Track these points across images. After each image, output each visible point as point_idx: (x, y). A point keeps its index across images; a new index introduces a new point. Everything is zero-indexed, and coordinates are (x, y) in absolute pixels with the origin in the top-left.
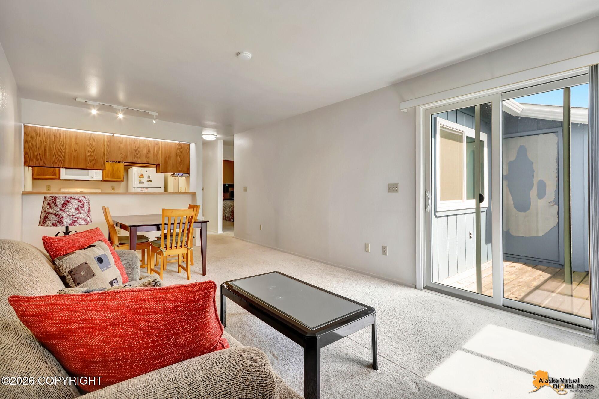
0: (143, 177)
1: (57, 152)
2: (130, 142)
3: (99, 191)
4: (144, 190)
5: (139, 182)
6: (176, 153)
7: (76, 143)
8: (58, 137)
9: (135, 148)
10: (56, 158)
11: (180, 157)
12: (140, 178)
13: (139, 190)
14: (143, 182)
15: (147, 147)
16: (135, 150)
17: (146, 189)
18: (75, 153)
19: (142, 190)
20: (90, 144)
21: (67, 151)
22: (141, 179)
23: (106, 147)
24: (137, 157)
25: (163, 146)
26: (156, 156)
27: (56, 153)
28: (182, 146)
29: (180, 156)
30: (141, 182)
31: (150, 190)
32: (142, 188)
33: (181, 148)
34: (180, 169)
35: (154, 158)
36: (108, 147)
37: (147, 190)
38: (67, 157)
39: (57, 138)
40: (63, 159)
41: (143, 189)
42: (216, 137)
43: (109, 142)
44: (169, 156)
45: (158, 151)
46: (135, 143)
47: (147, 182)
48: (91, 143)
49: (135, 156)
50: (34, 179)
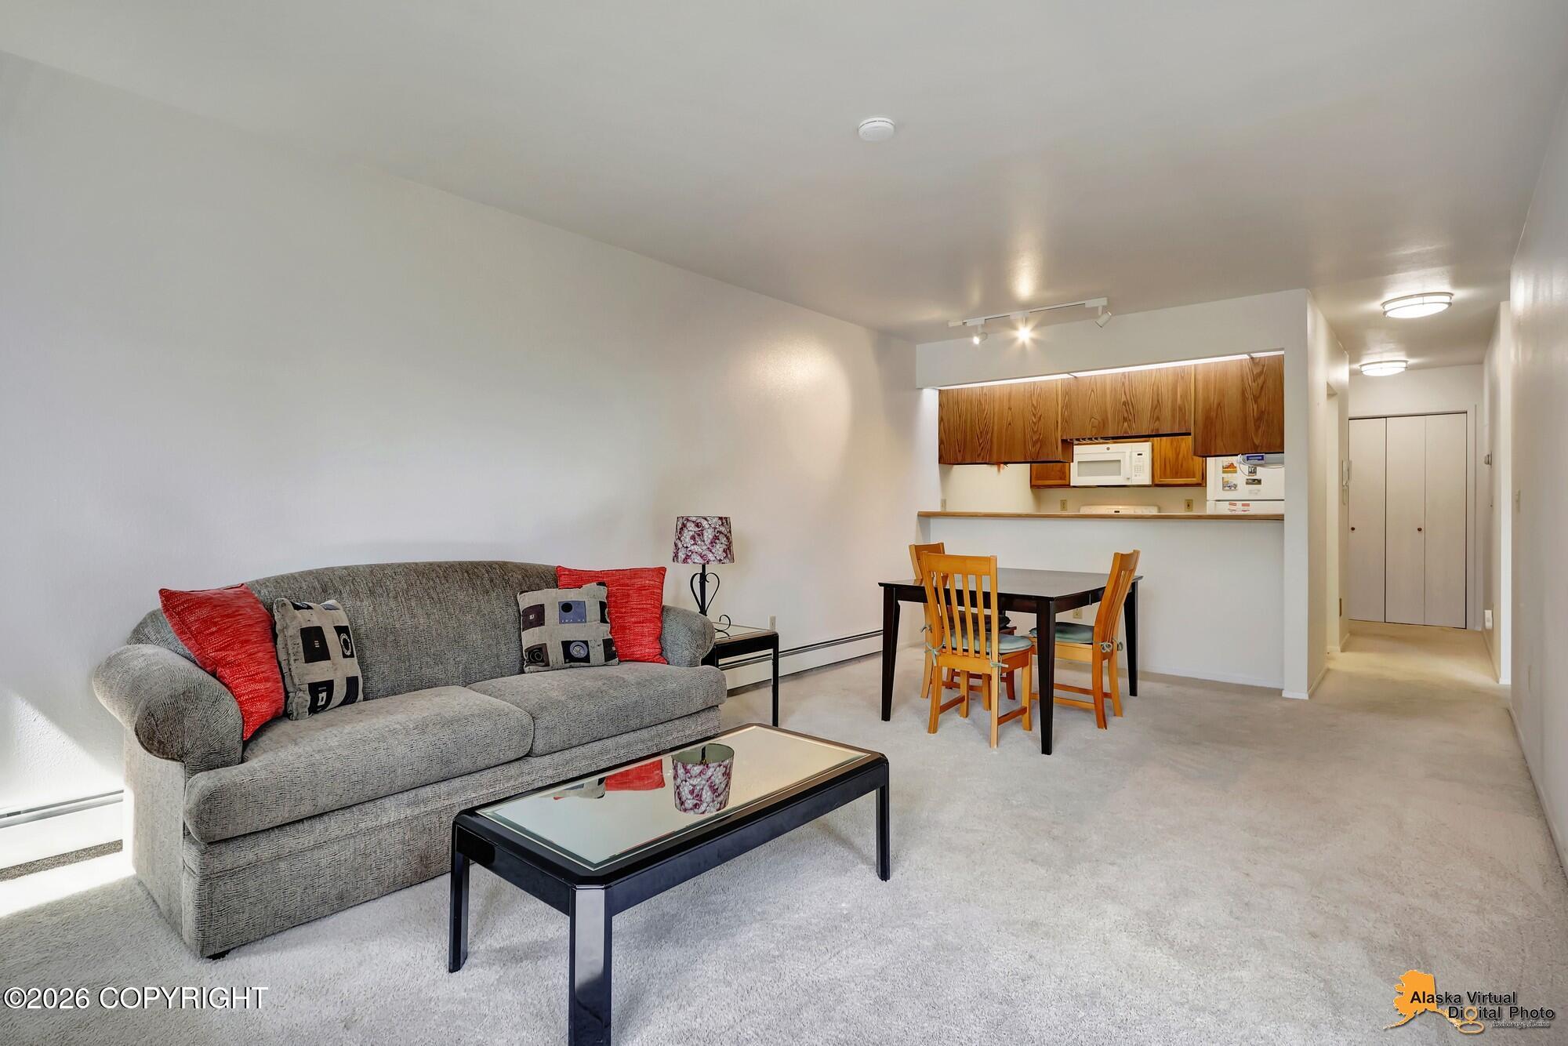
0: (1236, 472)
1: (981, 433)
2: (1112, 386)
3: (1154, 511)
4: (1239, 510)
5: (1224, 487)
6: (1243, 392)
7: (1010, 409)
8: (983, 402)
9: (1124, 399)
10: (980, 445)
11: (1256, 402)
12: (1225, 475)
13: (1224, 509)
14: (1235, 486)
15: (1155, 388)
16: (1124, 403)
17: (1243, 505)
18: (1007, 430)
19: (1233, 508)
20: (1033, 405)
21: (996, 428)
22: (1228, 477)
23: (1062, 408)
24: (1130, 420)
25: (1200, 377)
26: (1180, 409)
27: (979, 436)
28: (1264, 366)
29: (1256, 399)
30: (1228, 486)
31: (1255, 509)
32: (1232, 502)
33: (1261, 373)
34: (1257, 442)
35: (1173, 416)
36: (1067, 406)
37: (1246, 508)
38: (995, 440)
39: (981, 404)
40: (988, 447)
41: (1235, 505)
43: (1067, 393)
44: (1219, 404)
45: (1185, 396)
46: (1123, 384)
47: (1247, 483)
48: (1035, 403)
49: (1125, 419)
50: (1034, 486)
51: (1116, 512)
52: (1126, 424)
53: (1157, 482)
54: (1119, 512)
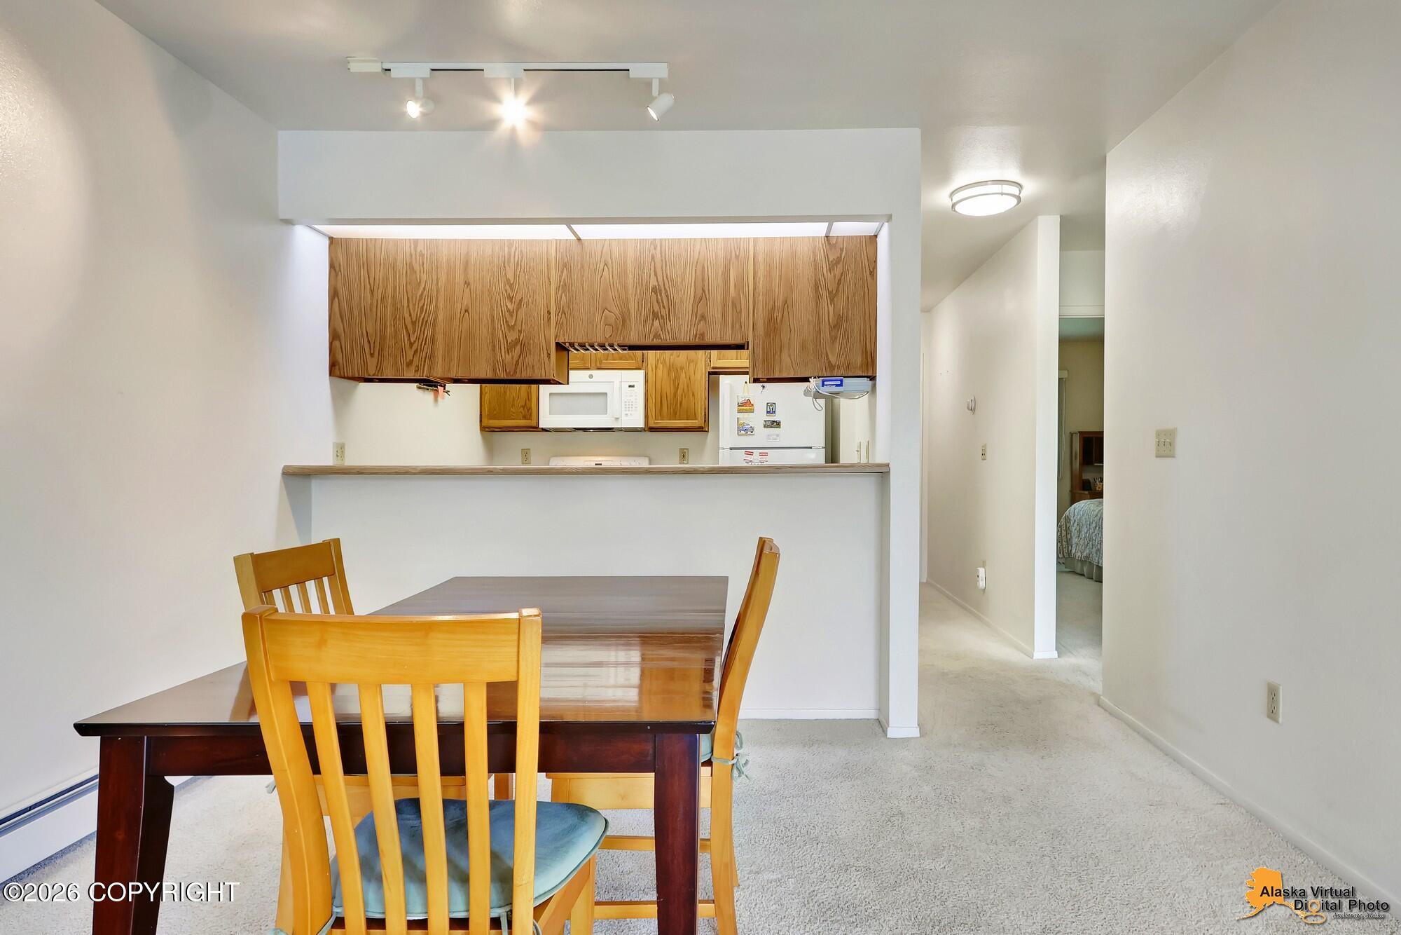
0: (752, 411)
1: (414, 323)
2: (636, 260)
3: (643, 463)
4: (756, 460)
5: (739, 430)
6: (816, 286)
7: (467, 284)
8: (417, 267)
9: (653, 282)
10: (411, 345)
11: (832, 300)
12: (740, 415)
13: (739, 460)
14: (752, 430)
15: (699, 269)
16: (655, 290)
17: (761, 454)
18: (461, 321)
19: (749, 458)
20: (508, 280)
21: (441, 316)
22: (745, 417)
23: (557, 289)
24: (662, 317)
25: (760, 259)
26: (734, 305)
27: (410, 326)
28: (842, 250)
29: (833, 297)
30: (744, 430)
31: (774, 459)
32: (748, 450)
33: (838, 261)
34: (833, 359)
35: (724, 315)
36: (564, 287)
37: (764, 458)
38: (440, 338)
39: (412, 268)
40: (427, 349)
41: (751, 454)
42: (1015, 190)
43: (565, 265)
44: (786, 302)
45: (740, 285)
46: (653, 257)
47: (765, 426)
48: (510, 276)
49: (656, 316)
50: (484, 429)
51: (596, 464)
52: (656, 323)
53: (652, 425)
54: (601, 464)
